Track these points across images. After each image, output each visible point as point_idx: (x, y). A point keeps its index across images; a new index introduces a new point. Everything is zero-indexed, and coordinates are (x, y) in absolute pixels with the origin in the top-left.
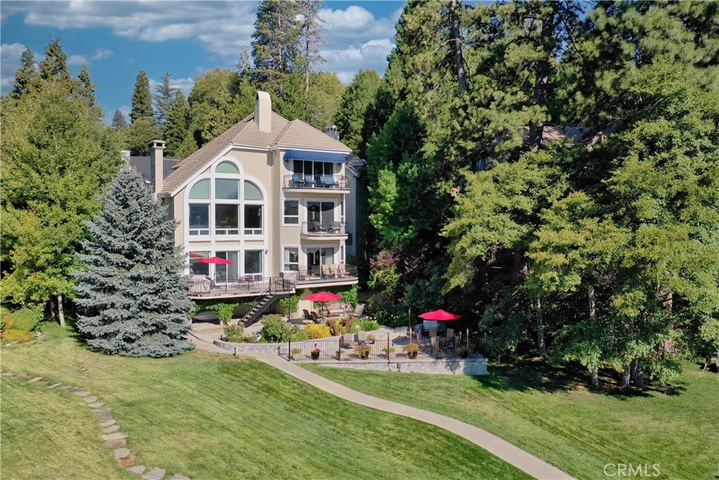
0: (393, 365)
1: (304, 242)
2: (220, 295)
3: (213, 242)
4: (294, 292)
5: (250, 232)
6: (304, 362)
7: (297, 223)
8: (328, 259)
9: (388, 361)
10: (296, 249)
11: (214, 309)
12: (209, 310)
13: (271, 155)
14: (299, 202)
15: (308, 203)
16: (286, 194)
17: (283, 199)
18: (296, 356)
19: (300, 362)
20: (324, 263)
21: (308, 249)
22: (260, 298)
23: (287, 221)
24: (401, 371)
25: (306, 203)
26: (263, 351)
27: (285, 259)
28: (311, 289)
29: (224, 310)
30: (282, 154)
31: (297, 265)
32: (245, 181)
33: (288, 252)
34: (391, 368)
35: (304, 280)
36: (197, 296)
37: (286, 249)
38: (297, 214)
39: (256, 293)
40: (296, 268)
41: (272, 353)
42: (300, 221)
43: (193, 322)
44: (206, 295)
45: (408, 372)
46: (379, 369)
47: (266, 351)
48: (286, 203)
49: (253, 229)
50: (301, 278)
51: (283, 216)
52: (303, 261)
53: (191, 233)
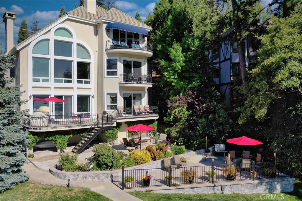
0: (217, 188)
1: (121, 88)
2: (56, 128)
3: (52, 88)
4: (115, 125)
5: (81, 82)
6: (138, 190)
7: (116, 75)
8: (138, 103)
9: (213, 185)
10: (116, 94)
11: (52, 140)
12: (48, 140)
13: (96, 27)
14: (118, 60)
15: (124, 61)
16: (108, 54)
17: (106, 58)
18: (129, 184)
19: (133, 190)
20: (134, 104)
21: (124, 94)
22: (89, 130)
23: (109, 73)
24: (225, 193)
25: (122, 62)
26: (96, 179)
27: (107, 101)
28: (126, 123)
29: (60, 140)
30: (105, 26)
31: (117, 106)
32: (78, 44)
33: (109, 96)
34: (216, 190)
35: (121, 116)
36: (36, 129)
37: (108, 94)
38: (116, 69)
39: (86, 126)
40: (116, 107)
41: (104, 180)
42: (118, 73)
43: (34, 151)
44: (45, 128)
45: (230, 193)
46: (205, 192)
47: (99, 178)
48: (108, 61)
49: (83, 80)
50: (119, 115)
51: (106, 70)
52: (121, 102)
53: (35, 80)
